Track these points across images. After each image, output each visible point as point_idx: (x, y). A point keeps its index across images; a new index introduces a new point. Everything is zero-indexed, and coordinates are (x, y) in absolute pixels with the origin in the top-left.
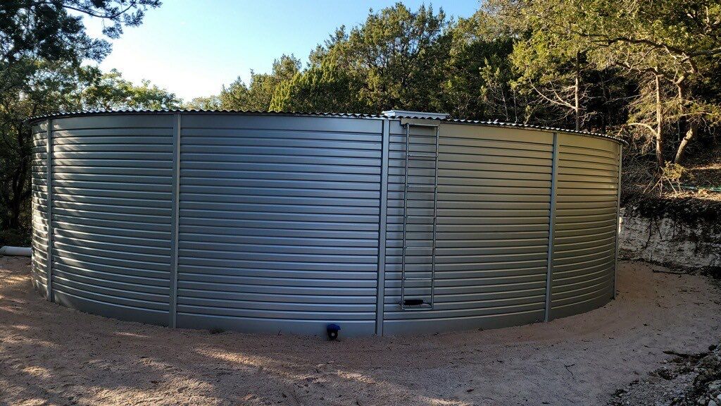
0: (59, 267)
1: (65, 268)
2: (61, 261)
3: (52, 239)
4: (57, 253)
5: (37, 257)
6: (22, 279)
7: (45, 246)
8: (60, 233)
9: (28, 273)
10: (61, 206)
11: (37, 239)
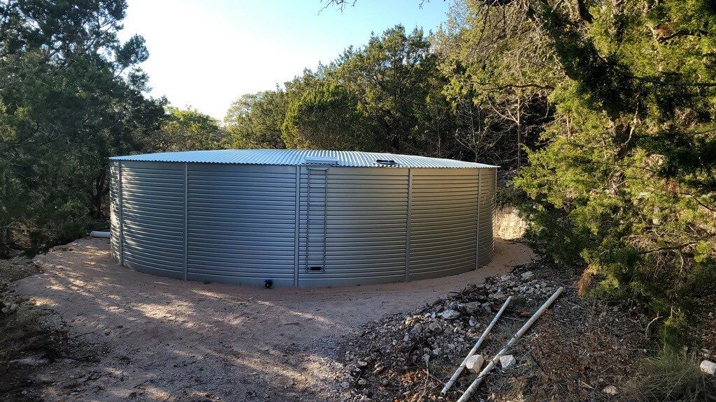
0: (126, 246)
1: (129, 246)
2: (127, 243)
3: (122, 230)
4: (124, 238)
5: (113, 240)
6: (105, 253)
7: (118, 234)
8: (126, 226)
9: (109, 249)
10: (126, 211)
11: (113, 229)
